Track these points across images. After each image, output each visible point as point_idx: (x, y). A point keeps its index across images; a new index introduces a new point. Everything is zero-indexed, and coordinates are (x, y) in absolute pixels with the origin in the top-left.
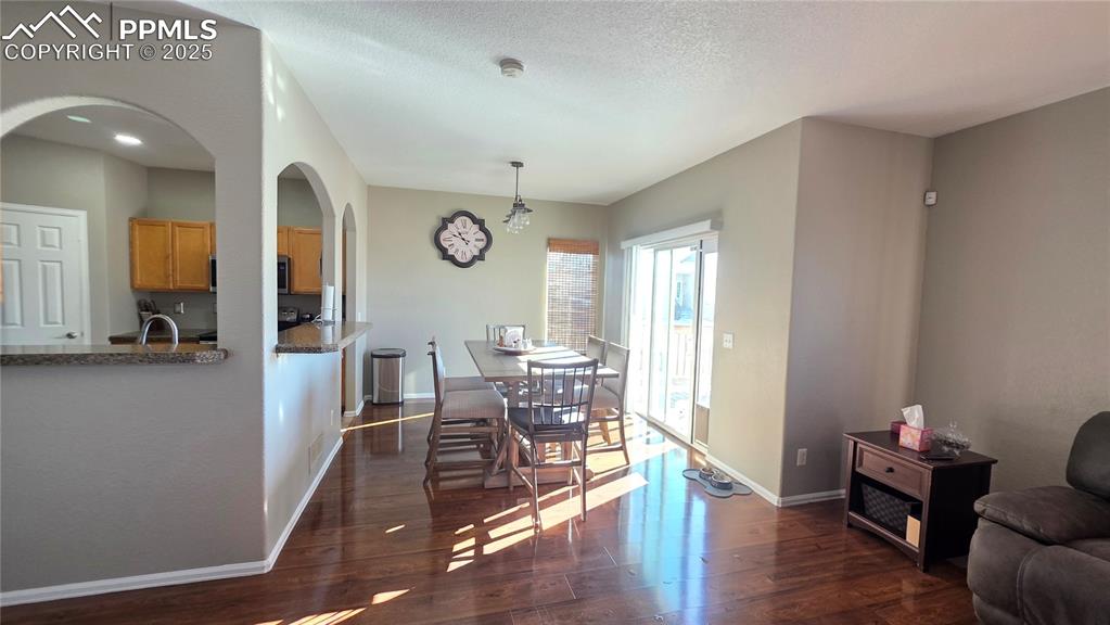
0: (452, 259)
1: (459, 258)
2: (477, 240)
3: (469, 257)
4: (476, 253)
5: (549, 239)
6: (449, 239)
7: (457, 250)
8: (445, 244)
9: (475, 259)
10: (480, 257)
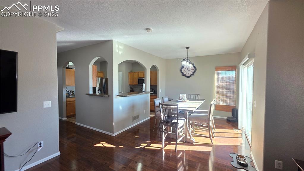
0: (185, 76)
1: (187, 75)
2: (192, 70)
3: (190, 75)
4: (192, 73)
5: (216, 67)
6: (184, 70)
7: (186, 73)
8: (183, 72)
9: (191, 75)
10: (193, 74)
